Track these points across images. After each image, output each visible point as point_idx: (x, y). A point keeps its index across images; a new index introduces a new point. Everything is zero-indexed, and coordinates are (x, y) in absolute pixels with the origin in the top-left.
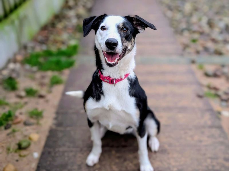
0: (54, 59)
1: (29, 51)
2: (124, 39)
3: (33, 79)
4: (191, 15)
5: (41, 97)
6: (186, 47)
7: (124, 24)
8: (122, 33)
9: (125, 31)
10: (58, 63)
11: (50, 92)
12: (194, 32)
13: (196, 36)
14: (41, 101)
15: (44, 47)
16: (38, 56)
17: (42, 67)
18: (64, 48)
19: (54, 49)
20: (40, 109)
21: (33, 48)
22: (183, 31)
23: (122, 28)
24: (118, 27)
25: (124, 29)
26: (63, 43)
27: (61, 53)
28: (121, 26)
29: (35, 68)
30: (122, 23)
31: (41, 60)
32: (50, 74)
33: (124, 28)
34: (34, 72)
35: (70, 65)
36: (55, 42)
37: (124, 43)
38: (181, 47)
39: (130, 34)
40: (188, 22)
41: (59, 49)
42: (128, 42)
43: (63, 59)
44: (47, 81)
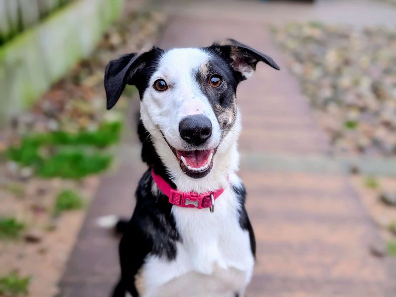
0: (69, 151)
1: (21, 130)
2: (219, 106)
3: (20, 195)
4: (338, 72)
6: (336, 136)
10: (76, 161)
12: (350, 106)
13: (353, 115)
15: (53, 125)
16: (36, 144)
17: (42, 169)
18: (92, 128)
19: (71, 129)
21: (31, 126)
22: (326, 102)
23: (209, 79)
24: (198, 77)
25: (214, 79)
26: (91, 117)
27: (85, 139)
28: (205, 72)
29: (27, 172)
30: (206, 65)
31: (43, 152)
32: (57, 185)
33: (213, 77)
34: (24, 180)
35: (102, 165)
36: (77, 114)
38: (326, 137)
39: (229, 88)
40: (335, 87)
41: (82, 129)
42: (226, 110)
43: (89, 152)
44: (48, 201)
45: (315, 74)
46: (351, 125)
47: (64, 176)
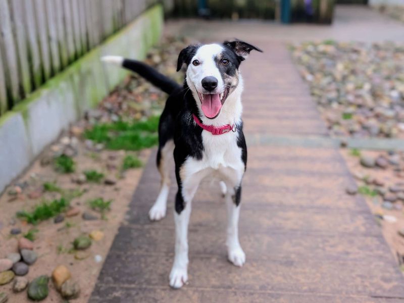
1: (92, 121)
2: (225, 74)
3: (97, 160)
4: (344, 79)
5: (109, 183)
6: (332, 124)
7: (223, 54)
8: (222, 67)
9: (225, 63)
10: (135, 139)
11: (122, 178)
12: (350, 104)
13: (351, 109)
14: (109, 188)
15: (115, 118)
16: (104, 129)
17: (109, 144)
19: (128, 120)
20: (106, 200)
21: (98, 119)
22: (330, 101)
23: (221, 61)
24: (216, 59)
25: (224, 61)
26: (143, 113)
28: (219, 57)
29: (100, 146)
30: (221, 54)
31: (110, 135)
32: (122, 153)
34: (99, 151)
36: (131, 110)
37: (225, 80)
38: (326, 124)
41: (136, 120)
42: (230, 77)
44: (118, 163)
45: (325, 81)
46: (347, 116)
47: (127, 149)
